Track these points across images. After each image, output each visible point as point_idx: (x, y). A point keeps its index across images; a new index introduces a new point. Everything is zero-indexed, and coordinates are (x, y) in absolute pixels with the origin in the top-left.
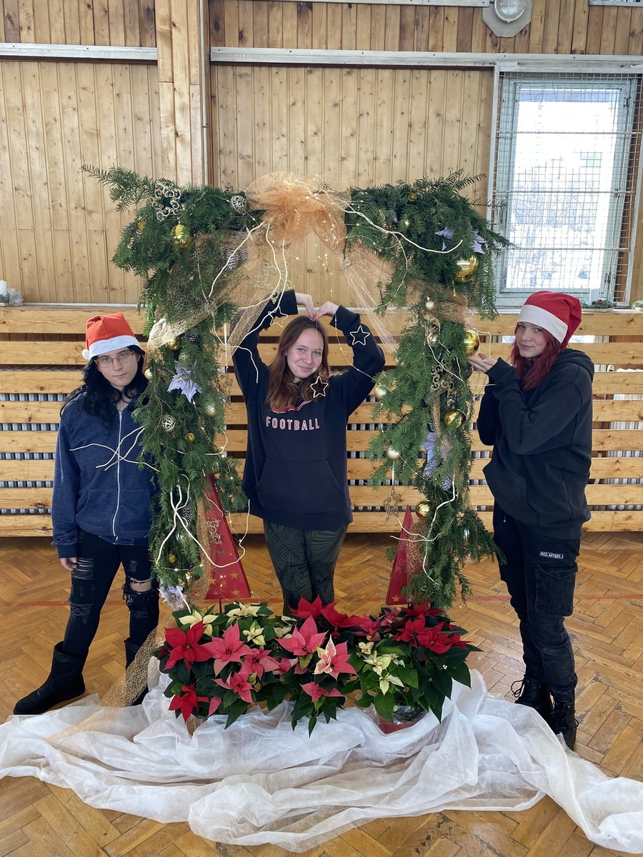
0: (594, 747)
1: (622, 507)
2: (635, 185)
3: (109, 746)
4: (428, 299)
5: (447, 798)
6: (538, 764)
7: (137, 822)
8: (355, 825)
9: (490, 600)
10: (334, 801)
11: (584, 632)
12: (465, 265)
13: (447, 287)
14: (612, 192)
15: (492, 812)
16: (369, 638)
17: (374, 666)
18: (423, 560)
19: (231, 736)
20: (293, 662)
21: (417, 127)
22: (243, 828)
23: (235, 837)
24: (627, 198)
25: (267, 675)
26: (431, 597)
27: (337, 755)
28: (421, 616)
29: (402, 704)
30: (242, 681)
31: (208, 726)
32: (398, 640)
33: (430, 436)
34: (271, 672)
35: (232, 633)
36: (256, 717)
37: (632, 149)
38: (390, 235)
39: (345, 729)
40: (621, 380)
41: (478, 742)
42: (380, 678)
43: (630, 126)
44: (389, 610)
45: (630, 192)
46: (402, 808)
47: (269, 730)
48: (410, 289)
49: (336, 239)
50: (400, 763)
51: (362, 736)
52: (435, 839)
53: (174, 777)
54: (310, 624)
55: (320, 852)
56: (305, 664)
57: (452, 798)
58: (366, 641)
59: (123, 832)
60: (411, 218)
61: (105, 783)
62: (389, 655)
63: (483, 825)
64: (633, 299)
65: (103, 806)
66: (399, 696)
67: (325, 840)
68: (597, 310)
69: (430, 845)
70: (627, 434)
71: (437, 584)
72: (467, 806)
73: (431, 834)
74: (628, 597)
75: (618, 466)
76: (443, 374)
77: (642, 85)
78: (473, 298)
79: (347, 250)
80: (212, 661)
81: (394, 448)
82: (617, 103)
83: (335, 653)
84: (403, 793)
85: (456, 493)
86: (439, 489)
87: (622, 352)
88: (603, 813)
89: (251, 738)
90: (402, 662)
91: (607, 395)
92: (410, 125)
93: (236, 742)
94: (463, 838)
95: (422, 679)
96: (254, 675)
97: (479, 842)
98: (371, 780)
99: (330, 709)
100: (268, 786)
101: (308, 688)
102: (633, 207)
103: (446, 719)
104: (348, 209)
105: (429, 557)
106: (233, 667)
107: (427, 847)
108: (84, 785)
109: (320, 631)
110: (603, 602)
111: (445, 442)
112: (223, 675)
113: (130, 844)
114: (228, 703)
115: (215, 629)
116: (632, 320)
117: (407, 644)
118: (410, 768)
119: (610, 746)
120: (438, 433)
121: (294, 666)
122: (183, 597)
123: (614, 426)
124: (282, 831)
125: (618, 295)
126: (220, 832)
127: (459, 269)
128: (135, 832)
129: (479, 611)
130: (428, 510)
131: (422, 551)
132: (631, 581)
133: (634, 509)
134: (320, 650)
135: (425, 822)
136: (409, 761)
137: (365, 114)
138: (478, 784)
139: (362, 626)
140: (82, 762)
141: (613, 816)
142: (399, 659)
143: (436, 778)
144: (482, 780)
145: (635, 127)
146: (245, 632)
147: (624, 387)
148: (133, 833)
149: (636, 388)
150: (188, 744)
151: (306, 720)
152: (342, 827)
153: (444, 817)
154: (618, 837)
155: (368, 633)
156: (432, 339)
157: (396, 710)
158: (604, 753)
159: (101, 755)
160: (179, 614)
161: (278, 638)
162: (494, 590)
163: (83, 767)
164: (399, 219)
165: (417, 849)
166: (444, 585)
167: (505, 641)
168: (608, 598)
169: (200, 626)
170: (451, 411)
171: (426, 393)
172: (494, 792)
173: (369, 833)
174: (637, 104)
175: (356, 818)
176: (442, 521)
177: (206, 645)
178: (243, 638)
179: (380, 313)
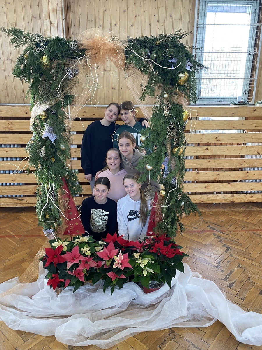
0: (239, 297)
1: (249, 192)
2: (258, 49)
3: (21, 301)
4: (165, 93)
5: (174, 322)
6: (214, 306)
7: (32, 336)
8: (132, 335)
9: (193, 232)
10: (123, 325)
11: (233, 246)
12: (183, 76)
13: (173, 87)
14: (247, 53)
15: (193, 328)
16: (138, 250)
17: (140, 264)
18: (163, 216)
19: (76, 296)
20: (103, 263)
21: (161, 22)
22: (80, 338)
23: (77, 343)
24: (254, 55)
25: (91, 269)
26: (167, 232)
27: (124, 304)
28: (162, 241)
29: (153, 280)
30: (80, 272)
31: (65, 292)
32: (151, 252)
33: (166, 159)
34: (93, 267)
35: (75, 250)
36: (87, 287)
37: (257, 32)
38: (147, 61)
39: (128, 292)
40: (250, 136)
41: (187, 296)
42: (143, 269)
43: (256, 22)
44: (148, 238)
45: (255, 52)
46: (153, 327)
47: (93, 293)
48: (156, 88)
49: (121, 63)
50: (153, 306)
51: (135, 294)
52: (168, 341)
53: (50, 315)
54: (111, 245)
55: (116, 348)
56: (108, 264)
57: (175, 322)
58: (137, 252)
59: (25, 341)
60: (157, 53)
61: (19, 318)
62: (147, 259)
63: (190, 334)
64: (256, 101)
65: (17, 329)
66: (151, 277)
67: (118, 343)
68: (240, 105)
69: (165, 344)
70: (252, 160)
71: (169, 226)
72: (182, 325)
73: (166, 339)
74: (252, 230)
75: (248, 174)
76: (172, 129)
77: (261, 3)
78: (186, 94)
79: (126, 69)
80: (66, 263)
81: (150, 165)
82: (251, 11)
83: (123, 258)
84: (154, 320)
85: (178, 185)
86: (170, 183)
87: (251, 124)
88: (243, 328)
89: (85, 297)
90: (153, 262)
91: (244, 143)
92: (158, 21)
93: (78, 298)
94: (181, 340)
95: (162, 269)
96: (85, 269)
97: (188, 342)
98: (139, 314)
99: (120, 284)
100: (92, 318)
101: (110, 274)
102: (257, 59)
103: (173, 286)
104: (126, 48)
105: (165, 214)
106: (76, 266)
107: (164, 345)
108: (9, 319)
109: (116, 248)
110: (241, 233)
111: (173, 162)
112: (71, 269)
113: (28, 347)
114: (73, 282)
115: (68, 248)
116: (256, 110)
117: (155, 253)
118: (157, 309)
119: (245, 296)
120: (170, 157)
121: (104, 265)
122: (53, 234)
123: (246, 157)
124: (98, 339)
125: (249, 99)
126: (69, 340)
127: (180, 78)
128: (31, 341)
129: (187, 237)
130: (165, 193)
131: (162, 212)
132: (253, 224)
133: (254, 193)
134: (115, 257)
135: (163, 334)
136: (157, 305)
137: (138, 16)
138: (187, 315)
139: (135, 246)
140: (8, 309)
141: (247, 329)
142: (152, 260)
143: (168, 313)
144: (189, 313)
145: (258, 22)
146: (82, 249)
147: (251, 139)
148: (30, 341)
149: (256, 140)
150: (56, 301)
151: (110, 288)
152: (126, 336)
153: (172, 331)
154: (250, 339)
155: (138, 249)
156: (166, 112)
157: (151, 283)
158: (243, 300)
159: (17, 305)
160: (52, 242)
161: (97, 252)
162: (194, 228)
163: (9, 311)
164: (151, 53)
165: (160, 346)
166: (172, 227)
167: (199, 250)
168: (243, 231)
169: (61, 247)
170: (176, 147)
171: (164, 139)
172: (195, 318)
173: (138, 339)
174: (259, 12)
175: (132, 332)
176: (171, 198)
177: (63, 256)
178: (81, 252)
179: (142, 100)
